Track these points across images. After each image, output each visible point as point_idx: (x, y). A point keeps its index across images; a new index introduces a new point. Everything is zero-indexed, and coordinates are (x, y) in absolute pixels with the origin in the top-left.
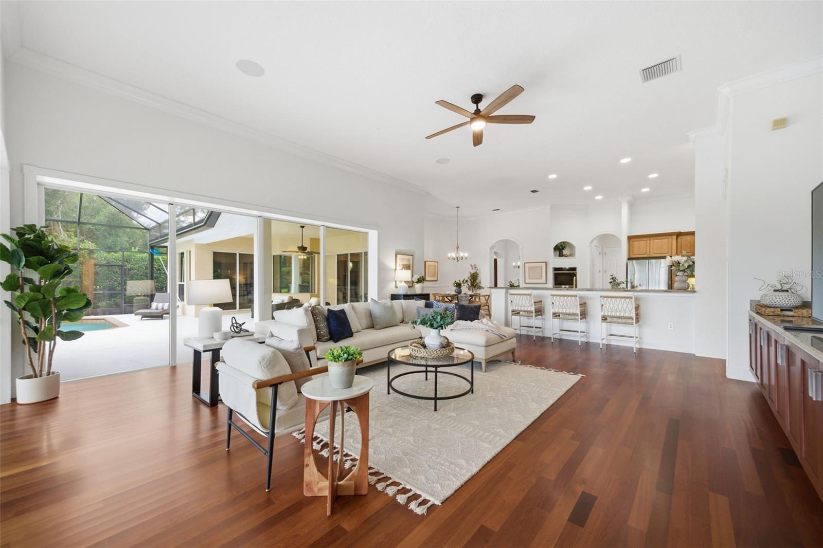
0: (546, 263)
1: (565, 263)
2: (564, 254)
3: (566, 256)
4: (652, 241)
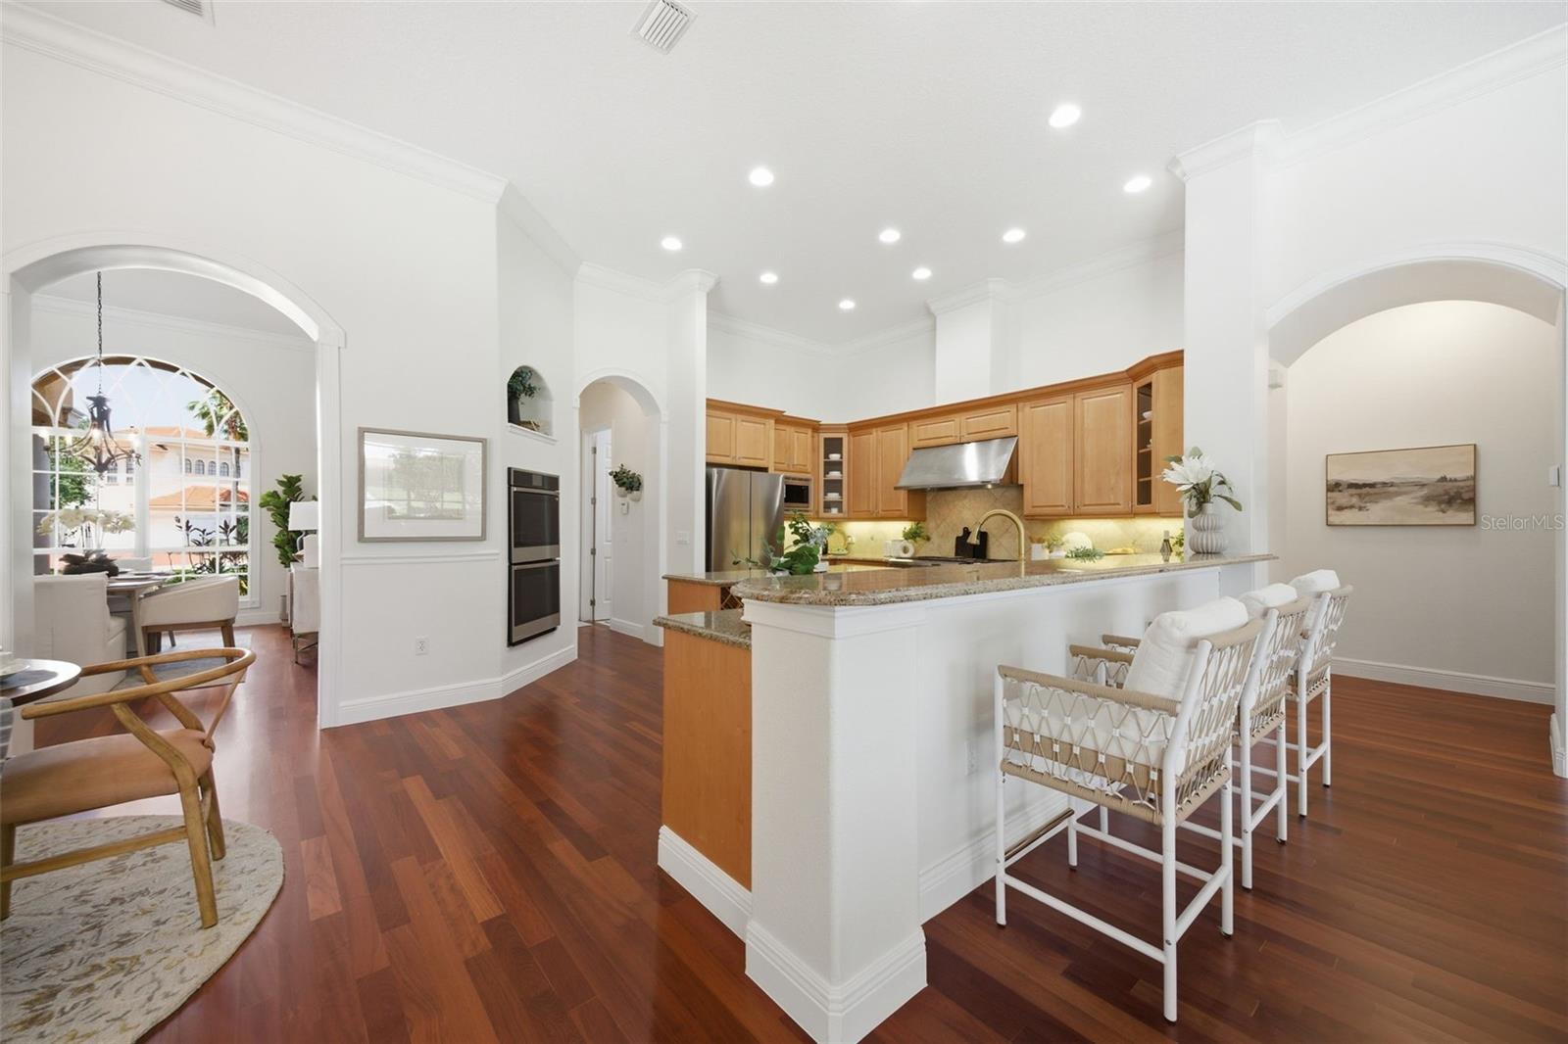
1: (533, 455)
4: (739, 423)
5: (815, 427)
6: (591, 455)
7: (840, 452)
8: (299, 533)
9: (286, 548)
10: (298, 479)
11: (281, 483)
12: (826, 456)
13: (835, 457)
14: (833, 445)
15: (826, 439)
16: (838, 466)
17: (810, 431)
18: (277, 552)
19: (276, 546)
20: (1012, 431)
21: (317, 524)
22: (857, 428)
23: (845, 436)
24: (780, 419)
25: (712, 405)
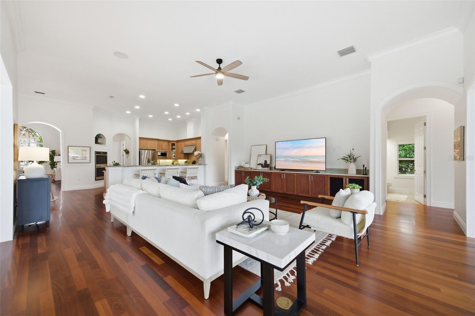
0: (90, 147)
1: (100, 148)
2: (99, 142)
3: (100, 144)
4: (148, 141)
5: (169, 141)
6: (123, 146)
7: (175, 146)
8: (56, 162)
9: (52, 165)
10: (55, 151)
11: (51, 152)
12: (172, 147)
13: (174, 147)
14: (173, 145)
15: (172, 143)
16: (174, 149)
17: (167, 142)
18: (50, 166)
19: (50, 165)
20: (195, 144)
21: (60, 160)
22: (178, 141)
23: (175, 143)
24: (158, 140)
25: (140, 138)
